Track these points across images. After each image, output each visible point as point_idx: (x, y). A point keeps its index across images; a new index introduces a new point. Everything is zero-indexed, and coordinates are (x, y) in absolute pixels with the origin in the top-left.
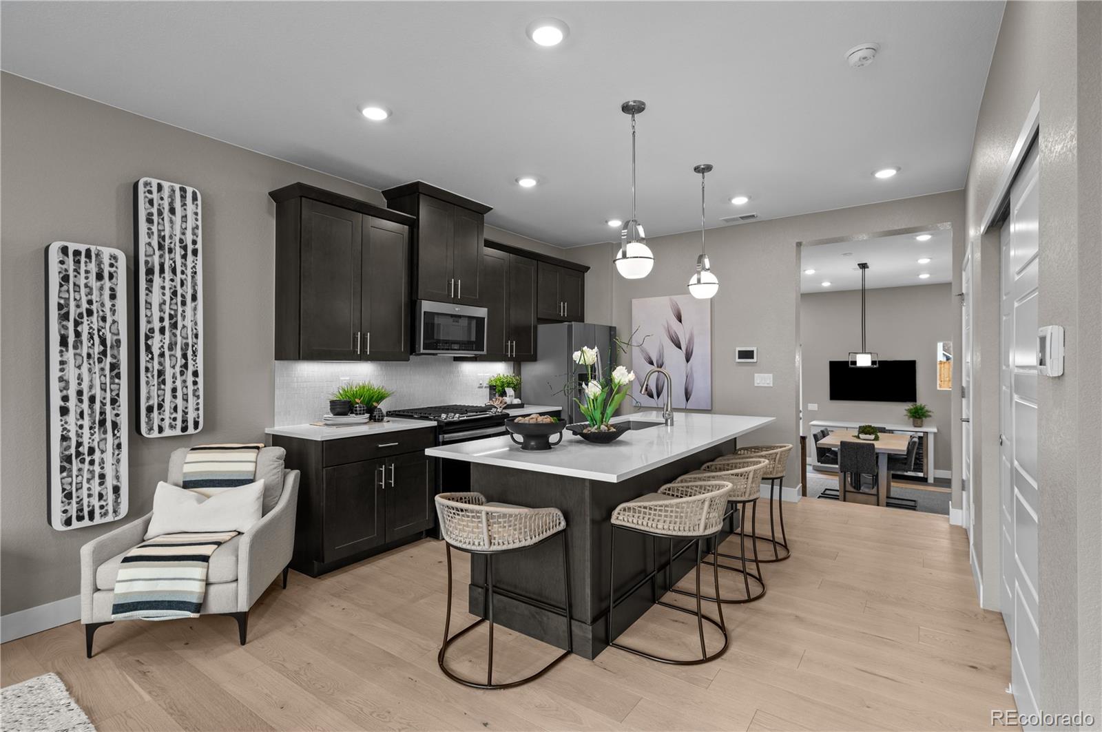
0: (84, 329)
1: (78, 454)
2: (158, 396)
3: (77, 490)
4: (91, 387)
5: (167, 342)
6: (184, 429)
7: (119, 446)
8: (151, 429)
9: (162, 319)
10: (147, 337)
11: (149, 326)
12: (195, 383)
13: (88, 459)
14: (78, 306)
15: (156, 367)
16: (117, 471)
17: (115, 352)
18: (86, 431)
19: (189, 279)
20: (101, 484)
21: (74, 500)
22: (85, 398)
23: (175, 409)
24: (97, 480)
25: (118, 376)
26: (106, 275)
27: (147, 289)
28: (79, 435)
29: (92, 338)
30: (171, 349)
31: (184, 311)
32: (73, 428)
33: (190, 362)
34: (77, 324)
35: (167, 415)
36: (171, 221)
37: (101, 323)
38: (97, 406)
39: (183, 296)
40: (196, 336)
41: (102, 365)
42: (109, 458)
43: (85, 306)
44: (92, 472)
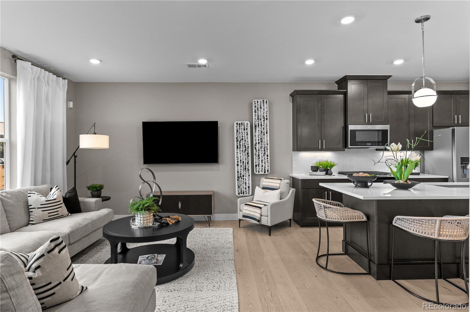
0: (241, 144)
1: (241, 176)
2: (258, 162)
3: (241, 186)
4: (243, 159)
5: (260, 146)
6: (265, 172)
7: (249, 175)
8: (256, 171)
9: (259, 140)
10: (255, 145)
11: (256, 142)
12: (267, 158)
13: (243, 178)
14: (240, 138)
15: (258, 154)
16: (249, 182)
17: (248, 150)
18: (242, 170)
19: (265, 127)
20: (246, 185)
21: (240, 188)
22: (242, 162)
23: (262, 166)
24: (244, 184)
25: (249, 156)
26: (246, 129)
27: (255, 131)
28: (241, 172)
29: (243, 146)
30: (261, 148)
31: (264, 137)
32: (239, 170)
33: (266, 152)
34: (240, 142)
35: (260, 168)
36: (261, 111)
37: (245, 142)
38: (244, 164)
39: (264, 132)
40: (268, 144)
41: (245, 153)
42: (247, 179)
43: (241, 137)
44: (243, 181)
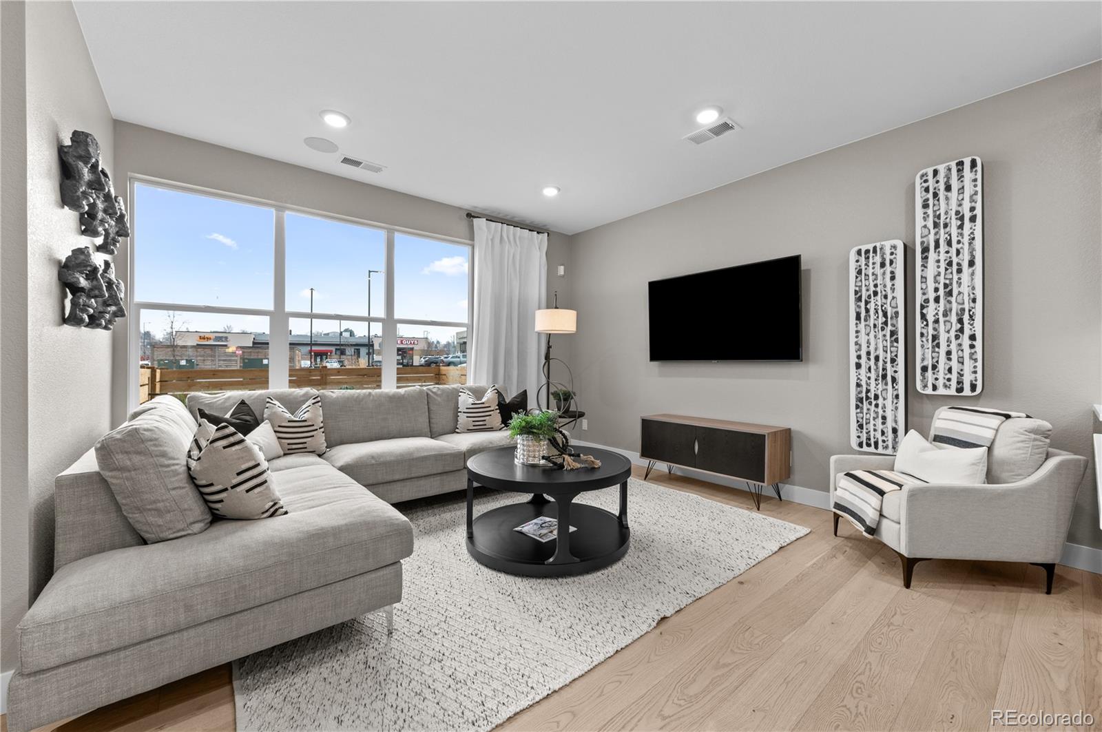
0: (872, 306)
1: (868, 398)
2: (933, 358)
3: (866, 424)
4: (876, 349)
5: (941, 309)
6: (960, 390)
7: (897, 397)
8: (925, 386)
9: (936, 290)
10: (922, 307)
11: (925, 297)
12: (972, 346)
13: (874, 403)
14: (868, 290)
15: (931, 332)
16: (895, 417)
17: (894, 322)
18: (873, 382)
19: (966, 247)
20: (883, 423)
21: (865, 431)
22: (872, 357)
23: (950, 370)
24: (880, 420)
25: (897, 340)
26: (888, 262)
27: (923, 266)
28: (868, 384)
29: (877, 312)
30: (945, 315)
31: (960, 279)
32: (864, 379)
33: (967, 327)
34: (867, 303)
35: (941, 374)
36: (947, 198)
37: (884, 301)
38: (881, 363)
39: (959, 264)
40: (974, 301)
41: (884, 333)
42: (889, 407)
43: (872, 289)
44: (877, 413)
